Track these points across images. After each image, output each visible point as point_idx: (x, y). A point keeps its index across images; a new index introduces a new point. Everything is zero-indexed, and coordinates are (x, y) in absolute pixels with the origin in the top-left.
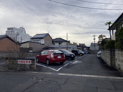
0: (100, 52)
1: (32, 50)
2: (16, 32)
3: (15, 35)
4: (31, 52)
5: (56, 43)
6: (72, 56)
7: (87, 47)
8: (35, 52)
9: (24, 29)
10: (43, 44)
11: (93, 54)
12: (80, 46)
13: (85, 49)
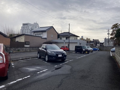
0: (114, 49)
1: (29, 45)
2: (30, 27)
3: (29, 30)
4: (28, 47)
5: (63, 37)
6: (60, 56)
7: (101, 43)
8: (32, 47)
9: (38, 24)
10: (45, 38)
11: (106, 51)
12: (93, 42)
13: (98, 45)
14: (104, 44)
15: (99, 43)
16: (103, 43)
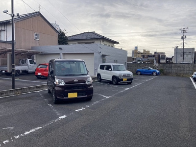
12: (154, 56)
13: (163, 61)
14: (173, 59)
15: (163, 59)
16: (171, 59)
